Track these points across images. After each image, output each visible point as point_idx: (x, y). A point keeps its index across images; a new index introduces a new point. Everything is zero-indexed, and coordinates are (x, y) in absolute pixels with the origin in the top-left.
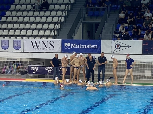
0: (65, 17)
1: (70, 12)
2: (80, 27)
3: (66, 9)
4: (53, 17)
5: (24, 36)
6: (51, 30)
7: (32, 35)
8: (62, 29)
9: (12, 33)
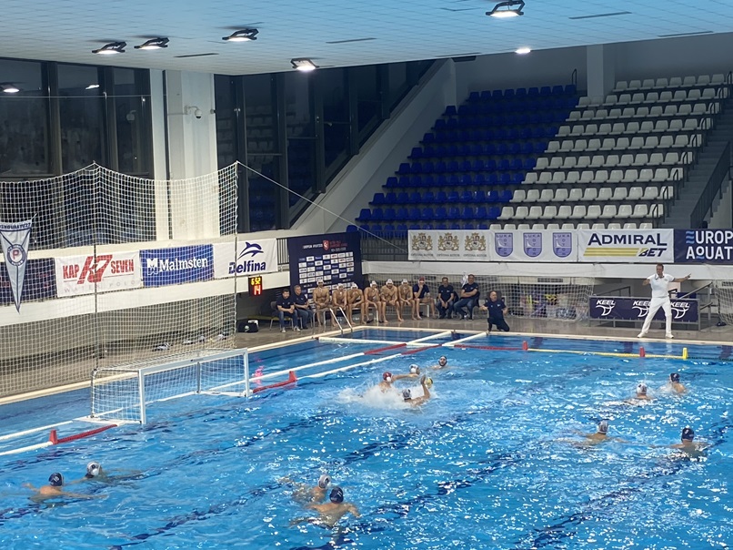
0: (686, 167)
1: (702, 154)
2: (725, 192)
3: (690, 146)
4: (655, 168)
5: (581, 220)
6: (650, 202)
7: (601, 217)
8: (678, 199)
9: (550, 212)
